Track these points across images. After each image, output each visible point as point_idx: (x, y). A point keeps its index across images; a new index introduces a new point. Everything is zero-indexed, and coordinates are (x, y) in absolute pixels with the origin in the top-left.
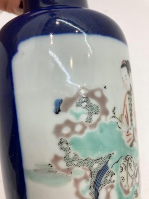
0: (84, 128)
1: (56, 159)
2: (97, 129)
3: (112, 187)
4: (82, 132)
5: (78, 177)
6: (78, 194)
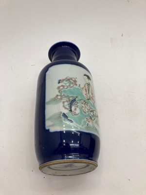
0: (68, 87)
1: (57, 96)
2: (72, 88)
3: (77, 107)
4: (67, 88)
5: (64, 101)
6: (64, 106)
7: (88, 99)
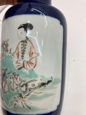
7: (19, 69)
